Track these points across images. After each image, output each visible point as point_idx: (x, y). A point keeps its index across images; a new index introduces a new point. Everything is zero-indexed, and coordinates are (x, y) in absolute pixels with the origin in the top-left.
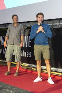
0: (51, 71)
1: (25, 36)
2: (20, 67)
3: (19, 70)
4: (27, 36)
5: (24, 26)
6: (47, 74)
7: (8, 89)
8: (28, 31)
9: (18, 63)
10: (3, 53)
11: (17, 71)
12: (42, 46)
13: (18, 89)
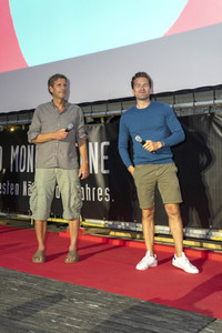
1: (90, 144)
4: (96, 144)
6: (174, 247)
8: (98, 128)
9: (75, 223)
10: (25, 193)
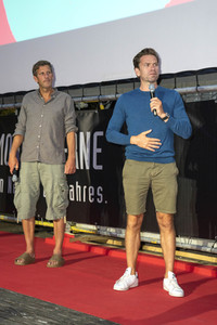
0: (178, 249)
1: (82, 134)
2: (65, 236)
3: (62, 248)
4: (88, 134)
5: (76, 100)
6: (163, 258)
7: (29, 314)
8: (91, 115)
10: (9, 191)
11: (57, 251)
12: (152, 165)
13: (62, 312)
